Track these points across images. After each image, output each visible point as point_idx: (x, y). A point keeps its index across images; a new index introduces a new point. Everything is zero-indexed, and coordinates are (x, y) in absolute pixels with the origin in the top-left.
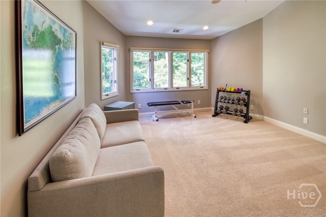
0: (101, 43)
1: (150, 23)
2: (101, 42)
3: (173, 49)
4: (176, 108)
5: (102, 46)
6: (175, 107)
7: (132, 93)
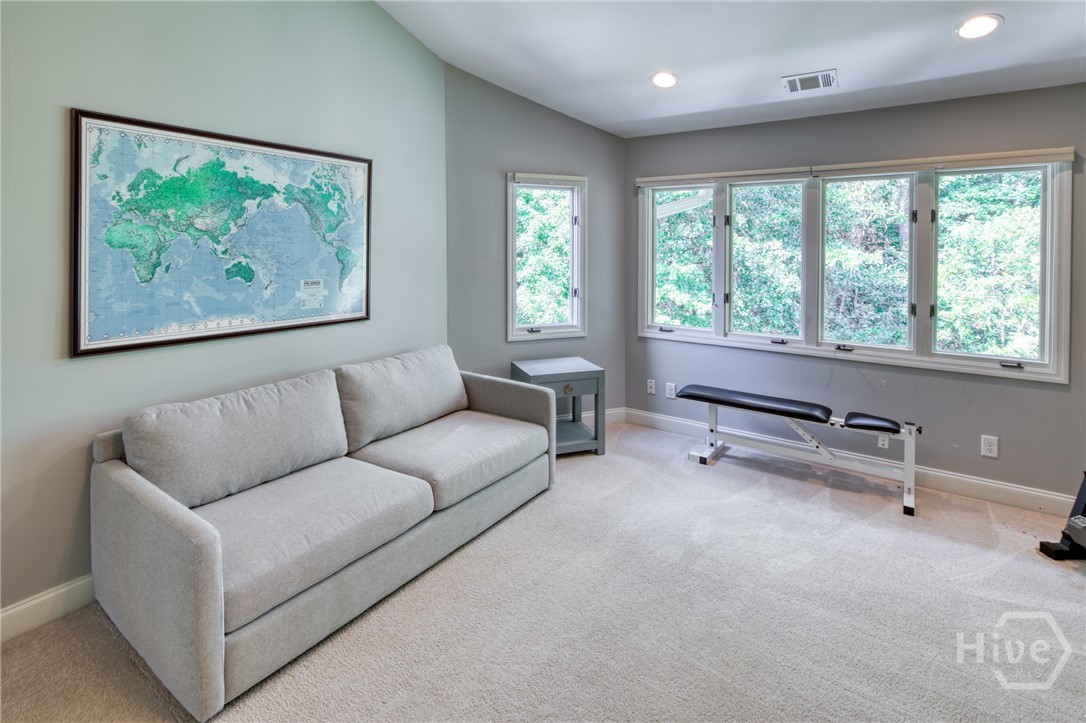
0: (507, 178)
1: (664, 80)
2: (510, 174)
3: (814, 168)
4: (807, 437)
5: (510, 184)
6: (800, 432)
7: (644, 339)
